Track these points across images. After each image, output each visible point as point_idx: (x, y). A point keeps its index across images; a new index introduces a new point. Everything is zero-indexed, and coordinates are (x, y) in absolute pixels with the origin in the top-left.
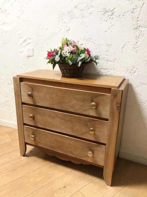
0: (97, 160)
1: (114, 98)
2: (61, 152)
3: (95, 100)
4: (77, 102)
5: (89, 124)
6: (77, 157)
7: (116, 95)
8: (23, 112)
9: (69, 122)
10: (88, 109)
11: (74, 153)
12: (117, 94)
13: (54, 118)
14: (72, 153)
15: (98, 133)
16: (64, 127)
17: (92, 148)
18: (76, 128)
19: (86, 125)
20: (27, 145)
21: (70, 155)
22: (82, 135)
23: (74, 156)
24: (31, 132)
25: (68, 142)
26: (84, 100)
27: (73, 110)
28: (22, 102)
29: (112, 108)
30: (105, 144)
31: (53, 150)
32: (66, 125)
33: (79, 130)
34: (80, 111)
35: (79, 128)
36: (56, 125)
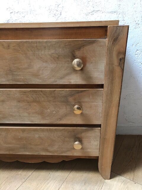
0: (89, 150)
1: (113, 43)
2: (28, 153)
3: (77, 53)
4: (44, 64)
5: (71, 99)
6: (56, 154)
7: (117, 38)
9: (35, 104)
10: (68, 74)
11: (50, 149)
12: (119, 35)
13: (3, 101)
14: (47, 150)
15: (87, 111)
16: (26, 114)
17: (79, 136)
18: (49, 110)
19: (66, 102)
21: (44, 153)
22: (61, 120)
23: (51, 154)
25: (37, 136)
26: (58, 58)
27: (38, 80)
29: (110, 63)
30: (99, 126)
31: (11, 153)
32: (30, 110)
33: (54, 112)
34: (53, 80)
35: (53, 109)
36: (11, 113)
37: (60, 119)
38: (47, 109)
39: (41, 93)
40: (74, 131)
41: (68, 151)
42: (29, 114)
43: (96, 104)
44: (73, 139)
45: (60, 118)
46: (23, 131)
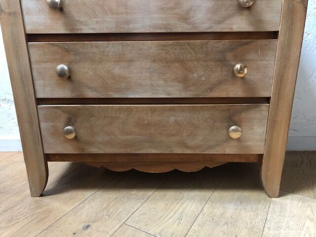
0: (249, 143)
2: (154, 151)
5: (229, 56)
6: (197, 152)
8: (33, 66)
9: (177, 65)
10: (229, 17)
11: (191, 142)
13: (131, 61)
14: (186, 146)
16: (161, 82)
18: (195, 75)
19: (223, 62)
20: (49, 163)
23: (189, 152)
24: (64, 117)
25: (172, 119)
28: (28, 32)
31: (129, 151)
32: (168, 75)
33: (204, 78)
34: (208, 25)
35: (202, 73)
36: (139, 81)
37: (211, 90)
38: (193, 73)
39: (188, 47)
40: (229, 110)
41: (217, 145)
42: (166, 81)
43: (265, 62)
44: (226, 124)
45: (210, 88)
46: (153, 111)
